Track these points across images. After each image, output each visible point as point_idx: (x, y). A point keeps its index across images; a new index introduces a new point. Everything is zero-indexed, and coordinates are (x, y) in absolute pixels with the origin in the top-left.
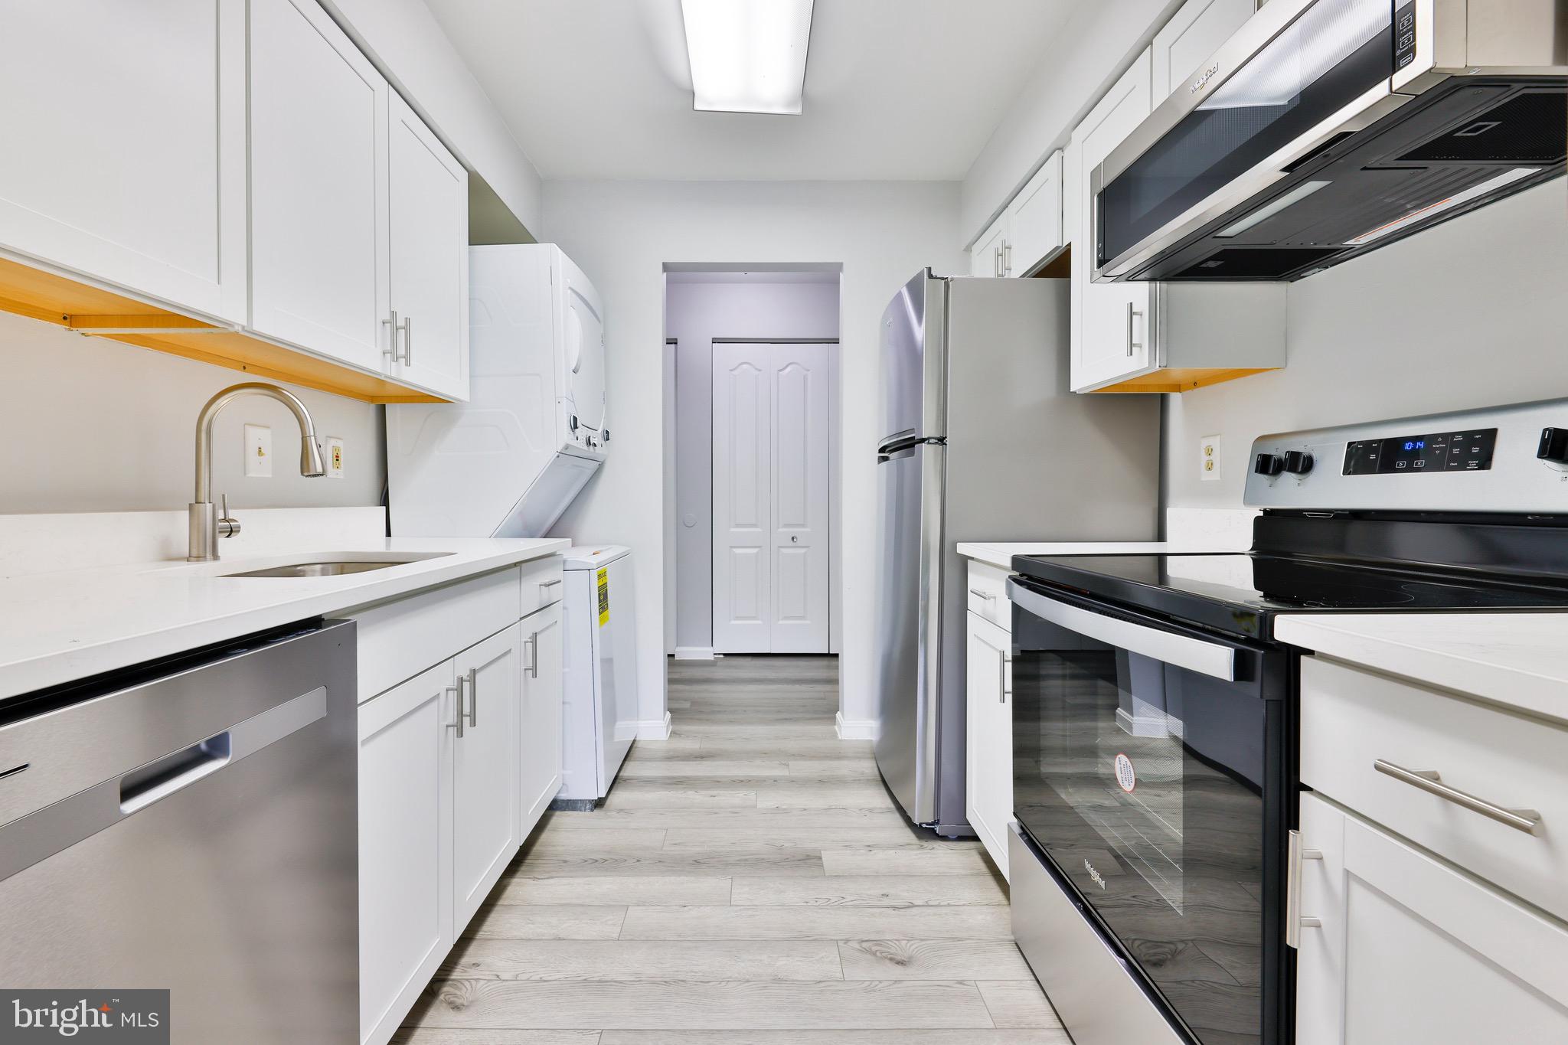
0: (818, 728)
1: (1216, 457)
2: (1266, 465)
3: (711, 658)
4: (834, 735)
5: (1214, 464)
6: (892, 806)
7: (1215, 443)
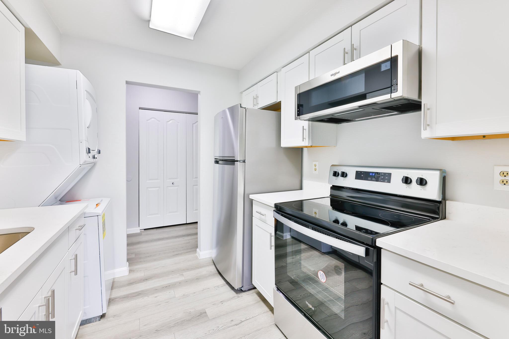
0: (190, 256)
1: (317, 167)
2: (335, 174)
3: (139, 231)
4: (197, 258)
5: (317, 169)
6: (224, 282)
7: (317, 163)
